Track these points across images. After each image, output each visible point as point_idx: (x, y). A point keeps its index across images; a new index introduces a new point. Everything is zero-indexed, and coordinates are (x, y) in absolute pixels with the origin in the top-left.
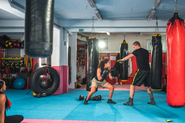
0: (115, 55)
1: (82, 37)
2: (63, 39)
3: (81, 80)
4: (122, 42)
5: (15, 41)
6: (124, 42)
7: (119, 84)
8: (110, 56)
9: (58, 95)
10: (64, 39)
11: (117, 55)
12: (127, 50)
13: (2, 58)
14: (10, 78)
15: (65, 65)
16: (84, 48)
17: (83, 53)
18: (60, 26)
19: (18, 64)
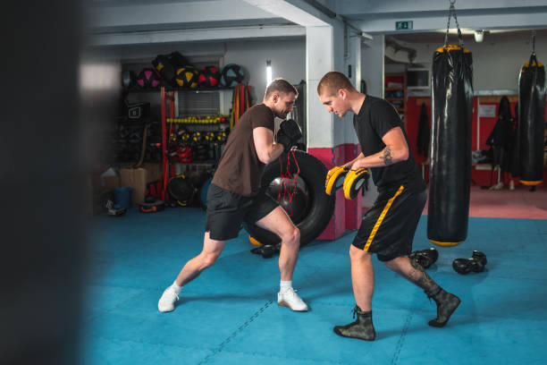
0: (493, 100)
1: (396, 52)
2: (343, 58)
4: (526, 62)
5: (202, 67)
6: (531, 62)
7: (506, 187)
8: (479, 106)
9: (331, 241)
10: (346, 55)
11: (499, 101)
12: (542, 86)
13: (168, 120)
14: (197, 173)
15: (350, 142)
16: (402, 82)
17: (396, 97)
18: (332, 12)
19: (212, 135)
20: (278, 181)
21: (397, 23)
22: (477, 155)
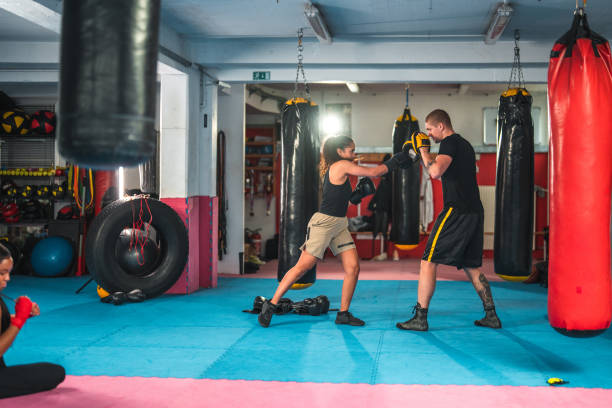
0: (375, 159)
1: (262, 100)
2: (199, 106)
3: (260, 244)
4: (399, 115)
5: (35, 111)
6: (404, 116)
9: (183, 294)
10: (202, 104)
14: (21, 238)
15: (205, 193)
16: (271, 135)
17: (266, 153)
18: (187, 62)
19: (46, 189)
20: (128, 232)
21: (255, 73)
22: (357, 222)
